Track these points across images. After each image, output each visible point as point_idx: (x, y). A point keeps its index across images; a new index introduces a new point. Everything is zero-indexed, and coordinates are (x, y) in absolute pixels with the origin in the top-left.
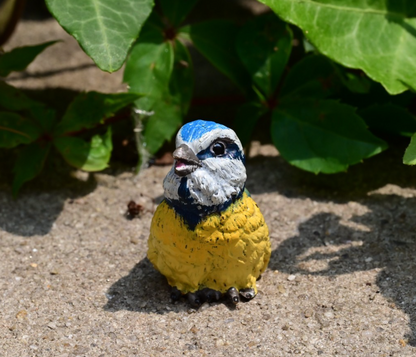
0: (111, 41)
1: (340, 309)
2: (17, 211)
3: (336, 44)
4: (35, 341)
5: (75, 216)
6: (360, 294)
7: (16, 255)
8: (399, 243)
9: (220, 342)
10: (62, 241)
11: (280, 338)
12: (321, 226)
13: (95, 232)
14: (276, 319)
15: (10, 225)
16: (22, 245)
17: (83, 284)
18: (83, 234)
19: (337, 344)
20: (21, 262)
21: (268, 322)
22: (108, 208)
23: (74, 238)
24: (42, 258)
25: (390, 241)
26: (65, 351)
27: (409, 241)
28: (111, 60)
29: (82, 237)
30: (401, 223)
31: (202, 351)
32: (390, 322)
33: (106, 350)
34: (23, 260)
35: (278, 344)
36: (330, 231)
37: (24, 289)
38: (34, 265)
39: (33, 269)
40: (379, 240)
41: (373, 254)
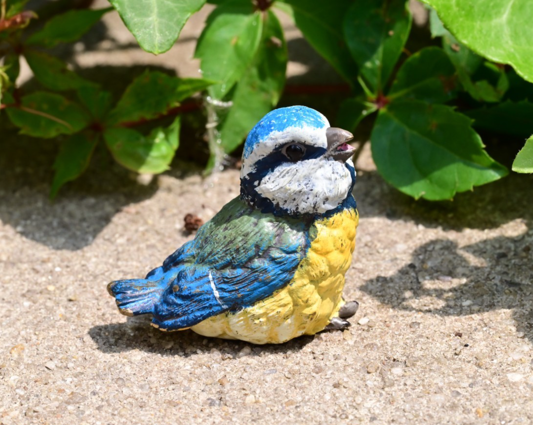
0: (161, 15)
1: (414, 365)
2: (50, 219)
3: (481, 31)
4: (24, 384)
5: (120, 229)
6: (444, 347)
7: (33, 274)
8: (511, 284)
9: (250, 399)
10: (94, 260)
11: (328, 397)
12: (421, 257)
13: (139, 249)
14: (329, 372)
15: (37, 235)
16: (44, 262)
17: (103, 315)
18: (123, 252)
19: (397, 409)
20: (36, 283)
21: (317, 376)
22: (163, 221)
23: (110, 256)
24: (64, 280)
25: (501, 281)
26: (56, 399)
27: (526, 282)
28: (158, 38)
29: (121, 256)
30: (522, 258)
31: (226, 408)
32: (471, 385)
33: (107, 401)
34: (39, 281)
35: (322, 406)
36: (429, 264)
37: (31, 317)
38: (51, 288)
39: (49, 292)
40: (487, 279)
41: (474, 296)
